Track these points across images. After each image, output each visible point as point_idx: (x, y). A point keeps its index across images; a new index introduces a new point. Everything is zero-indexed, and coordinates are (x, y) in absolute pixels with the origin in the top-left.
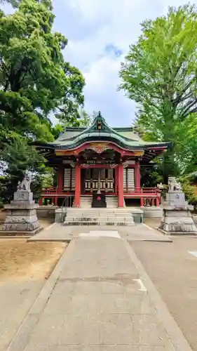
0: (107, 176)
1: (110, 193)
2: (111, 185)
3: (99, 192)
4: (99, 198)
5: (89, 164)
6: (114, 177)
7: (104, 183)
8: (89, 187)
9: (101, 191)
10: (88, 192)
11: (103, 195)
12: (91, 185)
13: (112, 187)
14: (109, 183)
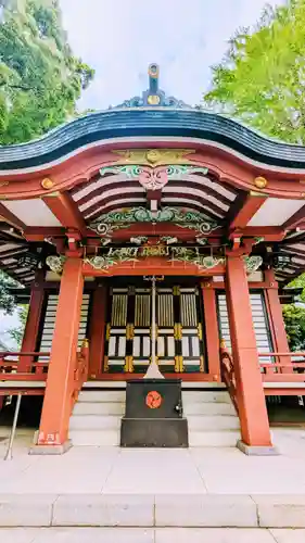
0: (177, 319)
1: (191, 372)
2: (191, 346)
3: (154, 373)
4: (154, 400)
5: (116, 257)
6: (201, 318)
7: (171, 340)
8: (122, 352)
9: (162, 369)
10: (116, 371)
11: (171, 385)
12: (129, 345)
13: (196, 352)
14: (185, 341)
